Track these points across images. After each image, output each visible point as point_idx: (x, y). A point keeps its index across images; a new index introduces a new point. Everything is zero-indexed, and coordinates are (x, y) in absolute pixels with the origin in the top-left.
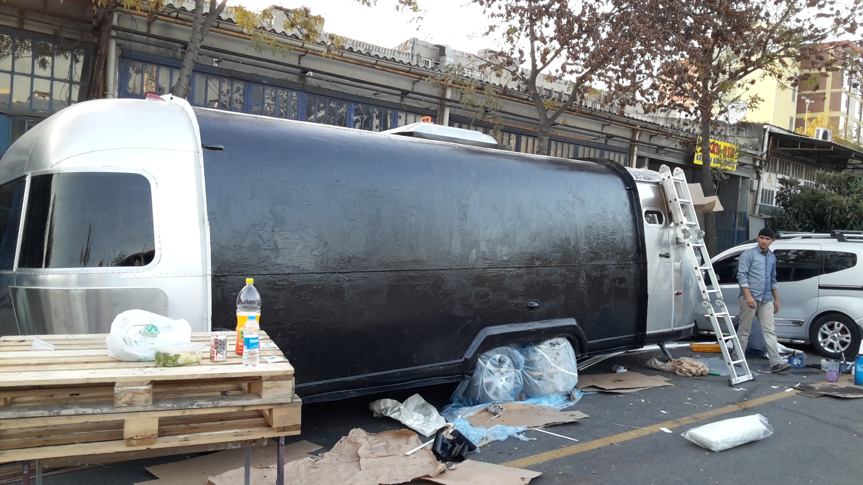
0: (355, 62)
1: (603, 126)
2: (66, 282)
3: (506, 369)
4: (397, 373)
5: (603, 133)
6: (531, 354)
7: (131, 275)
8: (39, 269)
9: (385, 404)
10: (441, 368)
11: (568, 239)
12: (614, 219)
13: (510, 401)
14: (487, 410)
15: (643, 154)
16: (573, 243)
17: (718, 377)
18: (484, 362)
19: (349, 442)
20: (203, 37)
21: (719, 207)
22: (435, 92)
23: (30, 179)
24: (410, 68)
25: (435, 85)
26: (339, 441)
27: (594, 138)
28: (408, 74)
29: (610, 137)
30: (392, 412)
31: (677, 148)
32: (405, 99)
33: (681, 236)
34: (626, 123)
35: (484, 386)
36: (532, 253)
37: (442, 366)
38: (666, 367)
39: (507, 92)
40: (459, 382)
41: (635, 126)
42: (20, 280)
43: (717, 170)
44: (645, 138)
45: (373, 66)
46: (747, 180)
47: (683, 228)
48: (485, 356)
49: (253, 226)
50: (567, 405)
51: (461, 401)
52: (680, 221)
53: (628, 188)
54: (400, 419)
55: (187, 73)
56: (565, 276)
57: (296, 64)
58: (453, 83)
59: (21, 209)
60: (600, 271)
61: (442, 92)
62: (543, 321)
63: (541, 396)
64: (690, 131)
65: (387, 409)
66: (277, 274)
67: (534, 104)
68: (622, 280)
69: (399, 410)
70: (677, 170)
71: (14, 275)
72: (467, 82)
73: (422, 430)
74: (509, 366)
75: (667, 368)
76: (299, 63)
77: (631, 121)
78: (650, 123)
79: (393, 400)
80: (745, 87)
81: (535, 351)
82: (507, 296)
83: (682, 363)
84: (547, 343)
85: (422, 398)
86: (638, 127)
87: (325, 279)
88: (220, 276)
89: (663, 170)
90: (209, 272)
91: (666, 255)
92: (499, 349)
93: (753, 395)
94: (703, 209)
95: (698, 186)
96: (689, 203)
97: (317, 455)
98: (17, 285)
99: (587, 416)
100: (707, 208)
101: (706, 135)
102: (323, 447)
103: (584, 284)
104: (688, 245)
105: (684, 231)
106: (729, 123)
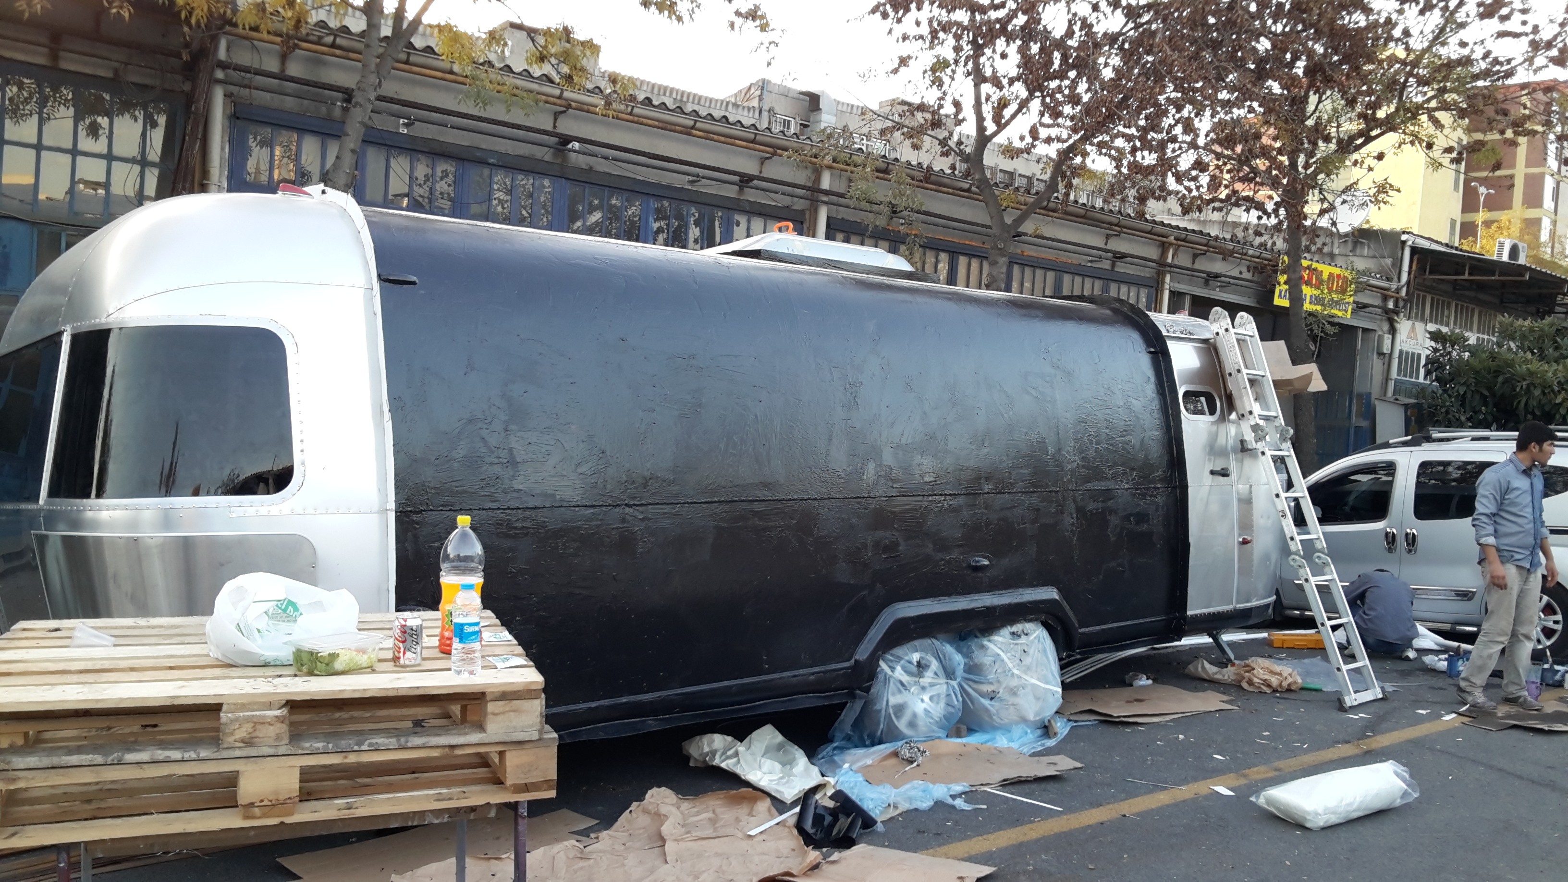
0: (656, 123)
1: (1108, 237)
2: (133, 525)
3: (930, 680)
4: (731, 687)
5: (1107, 251)
6: (976, 653)
7: (251, 511)
8: (85, 500)
9: (709, 745)
10: (812, 677)
11: (1042, 442)
12: (1127, 406)
13: (939, 738)
14: (896, 754)
15: (1181, 287)
16: (1051, 450)
17: (1319, 694)
18: (890, 667)
19: (646, 812)
20: (380, 81)
21: (1318, 384)
22: (802, 177)
23: (69, 338)
24: (756, 134)
25: (802, 165)
26: (628, 811)
27: (1091, 258)
28: (751, 145)
29: (1120, 256)
30: (723, 757)
31: (1242, 276)
32: (745, 189)
33: (1249, 436)
34: (1149, 233)
35: (891, 711)
36: (978, 469)
37: (813, 674)
38: (1224, 676)
39: (933, 177)
40: (846, 703)
41: (1166, 237)
42: (51, 519)
43: (1316, 316)
44: (1184, 260)
45: (688, 131)
46: (1371, 335)
47: (1253, 423)
48: (892, 655)
49: (470, 421)
50: (1043, 745)
51: (848, 738)
52: (1248, 409)
53: (1152, 350)
54: (738, 770)
55: (352, 146)
56: (1038, 510)
57: (549, 127)
58: (834, 161)
59: (54, 391)
60: (1103, 501)
61: (813, 178)
62: (997, 592)
63: (995, 728)
64: (1266, 245)
65: (713, 753)
66: (513, 509)
67: (981, 198)
68: (1142, 517)
69: (736, 754)
70: (1242, 317)
71: (40, 510)
72: (859, 159)
73: (778, 791)
74: (936, 674)
75: (1226, 677)
76: (555, 127)
77: (1159, 229)
78: (1194, 231)
79: (726, 737)
80: (1365, 166)
81: (983, 647)
82: (931, 546)
83: (1254, 669)
84: (1006, 631)
85: (777, 733)
86: (1172, 238)
87: (600, 517)
88: (411, 511)
89: (1217, 316)
90: (392, 505)
91: (1223, 472)
92: (917, 643)
93: (1384, 726)
94: (1290, 388)
95: (1280, 345)
96: (1263, 376)
97: (588, 836)
98: (46, 530)
99: (1079, 765)
100: (1297, 385)
101: (1295, 253)
102: (597, 821)
103: (1073, 524)
104: (1263, 453)
105: (1255, 428)
106: (1338, 231)
